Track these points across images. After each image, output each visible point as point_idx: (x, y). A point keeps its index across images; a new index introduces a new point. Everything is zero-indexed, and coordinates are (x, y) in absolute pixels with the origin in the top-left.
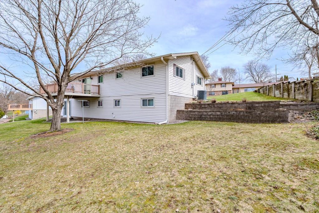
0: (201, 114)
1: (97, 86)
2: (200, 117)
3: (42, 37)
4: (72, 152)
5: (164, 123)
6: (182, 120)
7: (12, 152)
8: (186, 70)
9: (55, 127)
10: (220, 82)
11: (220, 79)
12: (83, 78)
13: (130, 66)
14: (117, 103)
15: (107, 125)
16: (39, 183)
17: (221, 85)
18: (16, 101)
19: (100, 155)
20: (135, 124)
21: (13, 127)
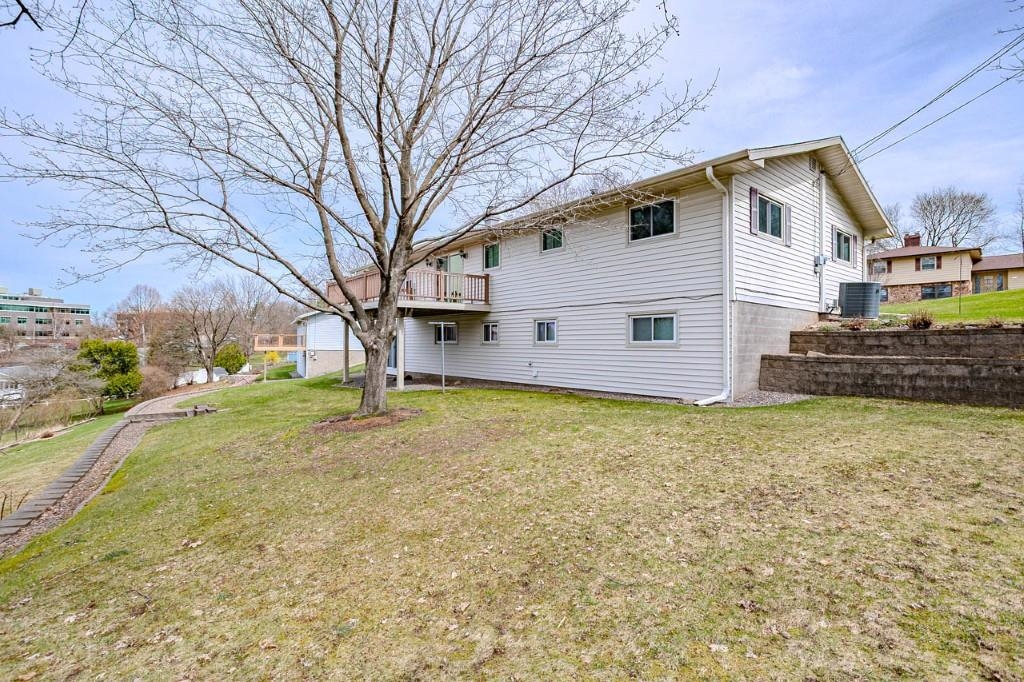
0: (869, 371)
1: (482, 277)
2: (865, 384)
3: (343, 140)
4: (434, 487)
5: (716, 403)
6: (783, 391)
7: (273, 467)
8: (793, 209)
9: (371, 404)
10: (913, 251)
11: (914, 241)
12: (438, 256)
13: (594, 205)
14: (545, 331)
15: (518, 401)
16: (362, 587)
17: (918, 260)
18: (268, 327)
19: (527, 509)
20: (613, 401)
21: (266, 395)
